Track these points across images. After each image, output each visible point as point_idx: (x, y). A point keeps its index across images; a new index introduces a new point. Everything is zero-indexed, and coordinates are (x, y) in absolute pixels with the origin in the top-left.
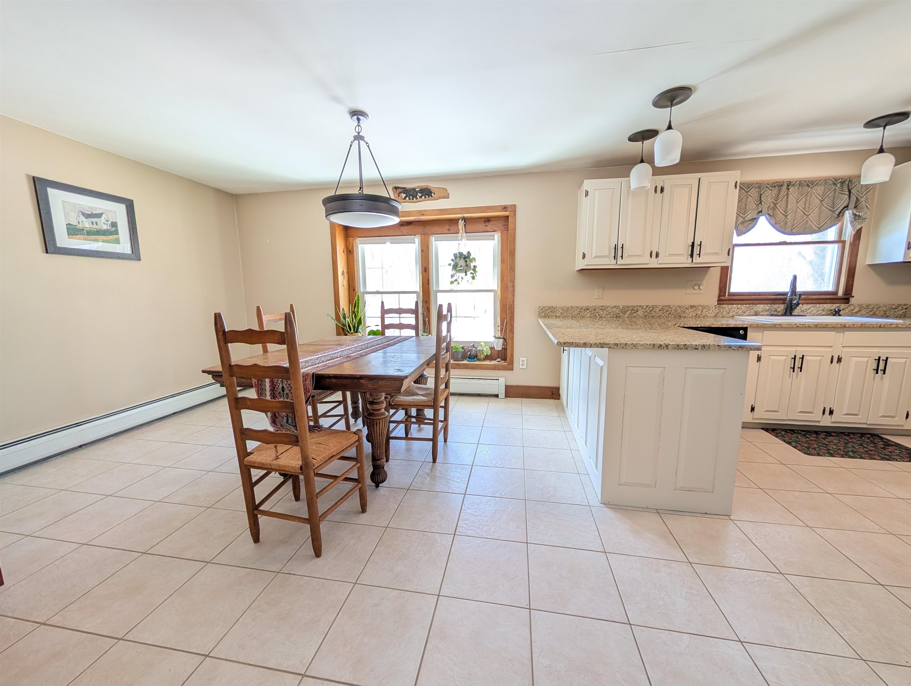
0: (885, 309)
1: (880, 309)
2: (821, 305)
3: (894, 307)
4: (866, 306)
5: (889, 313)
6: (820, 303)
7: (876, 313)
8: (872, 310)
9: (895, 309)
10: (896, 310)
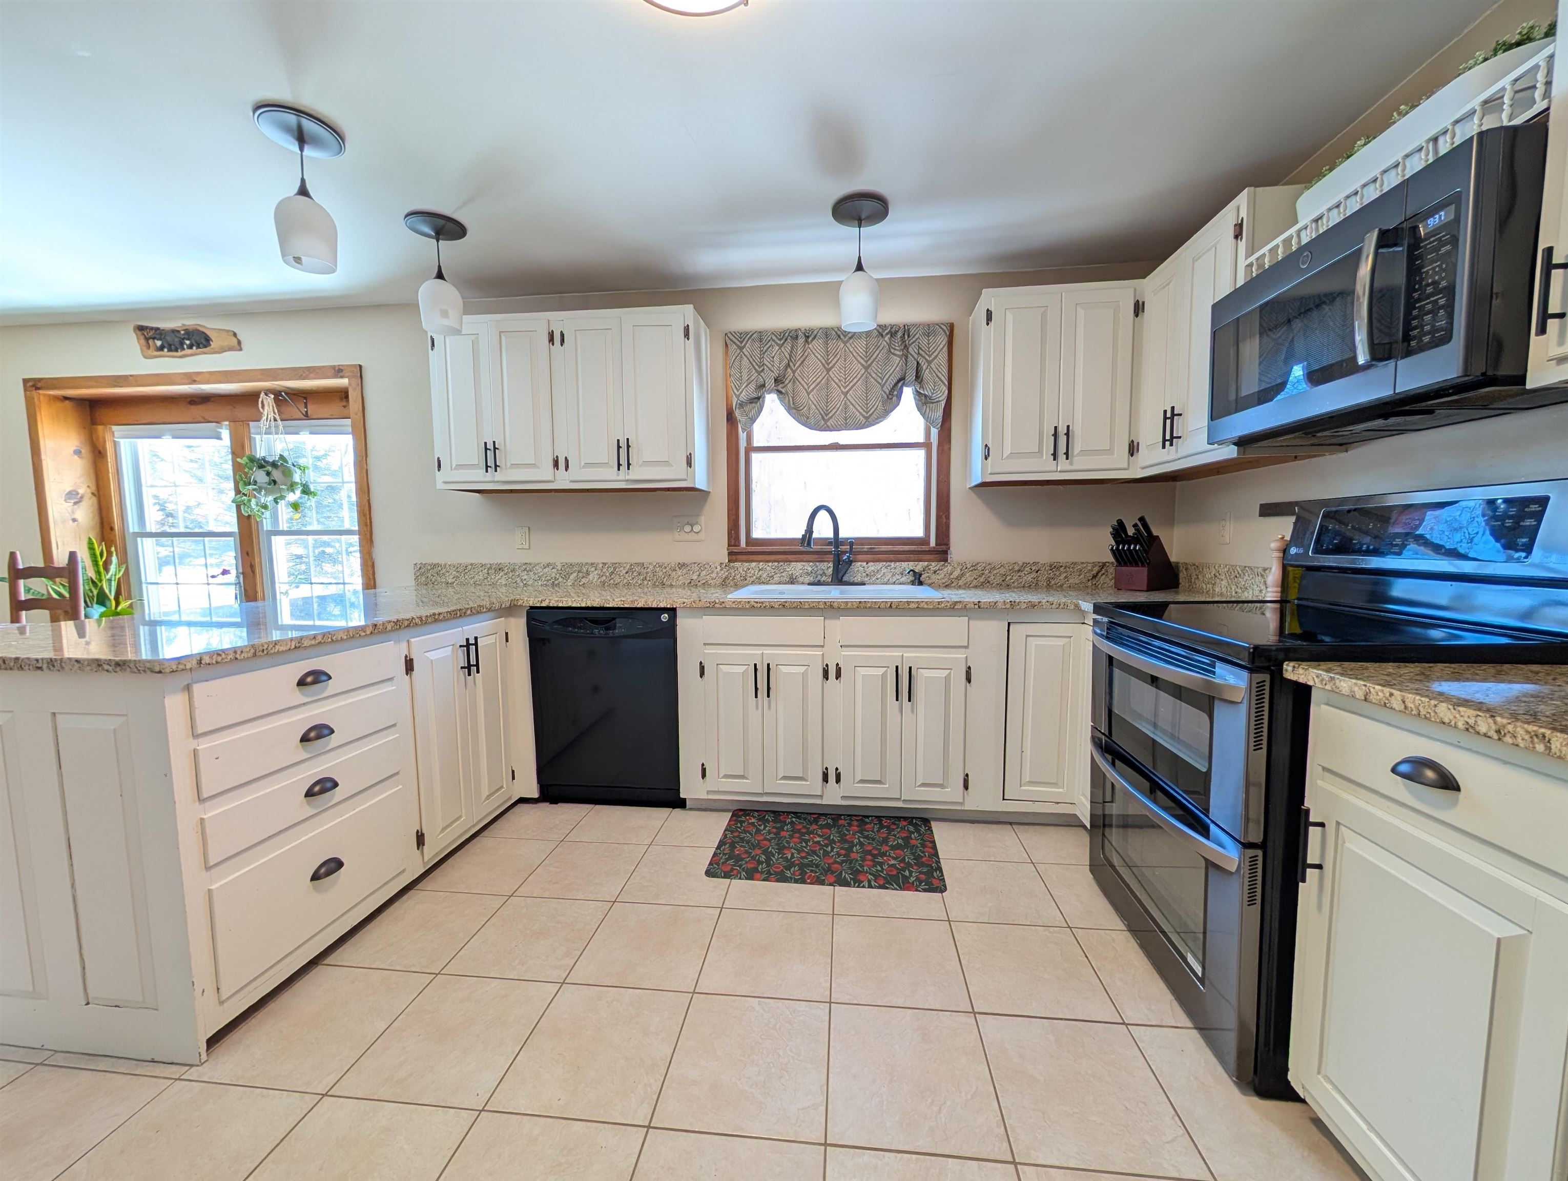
0: (1002, 571)
1: (995, 572)
2: (898, 564)
3: (1017, 568)
4: (972, 566)
5: (1011, 579)
6: (895, 561)
7: (989, 579)
8: (983, 574)
9: (1019, 571)
10: (1022, 574)
